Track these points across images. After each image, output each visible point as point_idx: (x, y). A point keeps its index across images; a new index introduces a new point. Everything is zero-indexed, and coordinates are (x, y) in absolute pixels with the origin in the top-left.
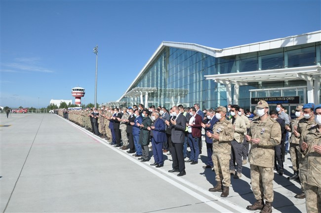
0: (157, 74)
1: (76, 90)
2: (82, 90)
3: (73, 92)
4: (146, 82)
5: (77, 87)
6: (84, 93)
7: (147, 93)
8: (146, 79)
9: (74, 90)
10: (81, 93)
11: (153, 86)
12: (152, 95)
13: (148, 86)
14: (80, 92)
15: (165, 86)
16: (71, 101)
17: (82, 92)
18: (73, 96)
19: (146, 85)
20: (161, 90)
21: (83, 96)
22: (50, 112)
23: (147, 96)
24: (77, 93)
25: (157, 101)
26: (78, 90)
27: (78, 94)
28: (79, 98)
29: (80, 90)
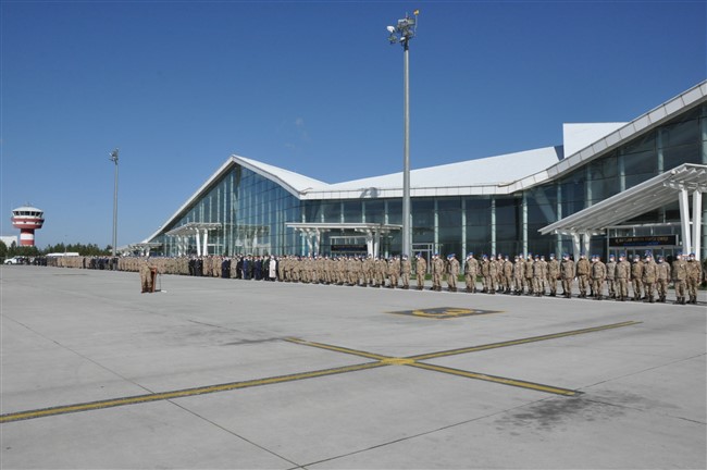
0: (222, 200)
1: (22, 213)
2: (38, 214)
3: (17, 217)
4: (202, 213)
5: (25, 206)
6: (42, 221)
7: (206, 231)
8: (202, 208)
9: (17, 213)
10: (36, 221)
11: (214, 220)
12: (213, 234)
13: (206, 220)
14: (33, 217)
15: (234, 221)
16: (15, 238)
17: (38, 217)
18: (17, 226)
19: (202, 216)
20: (228, 227)
21: (40, 227)
22: (6, 261)
23: (206, 236)
24: (25, 220)
25: (221, 242)
26: (27, 213)
27: (28, 223)
28: (30, 230)
29: (33, 213)
